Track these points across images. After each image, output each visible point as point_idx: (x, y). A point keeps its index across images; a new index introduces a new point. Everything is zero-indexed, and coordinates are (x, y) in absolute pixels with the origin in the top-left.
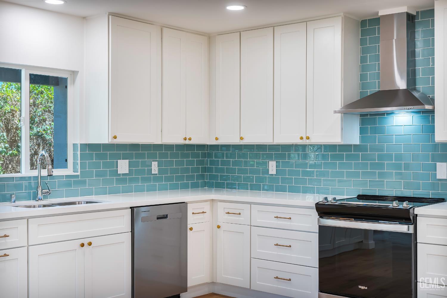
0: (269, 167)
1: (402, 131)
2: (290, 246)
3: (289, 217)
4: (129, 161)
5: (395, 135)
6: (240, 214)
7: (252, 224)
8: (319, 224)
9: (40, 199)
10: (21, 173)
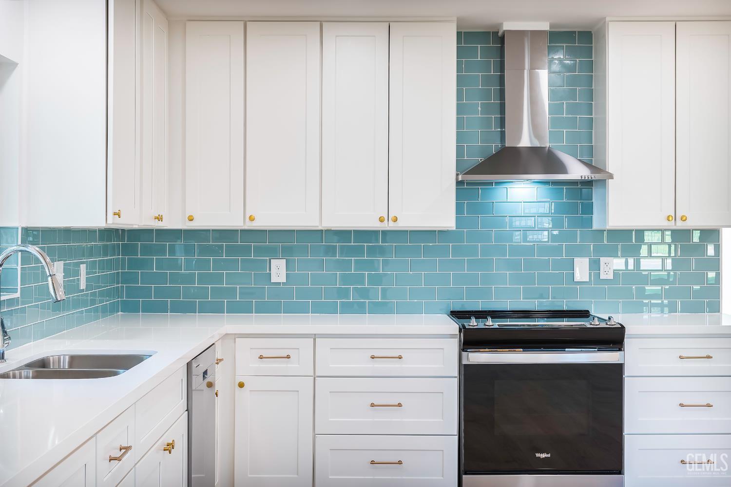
0: (270, 270)
1: (521, 210)
2: (400, 405)
3: (397, 355)
4: (64, 263)
5: (509, 216)
6: (288, 357)
7: (317, 374)
8: (464, 362)
9: (1, 357)
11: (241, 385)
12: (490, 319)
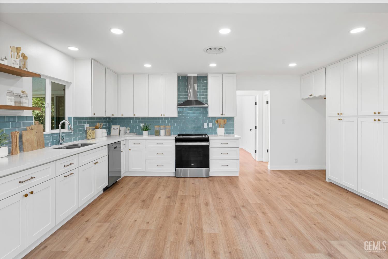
2: (163, 154)
6: (140, 144)
7: (146, 147)
8: (176, 145)
9: (61, 144)
10: (46, 132)
11: (130, 150)
12: (181, 136)
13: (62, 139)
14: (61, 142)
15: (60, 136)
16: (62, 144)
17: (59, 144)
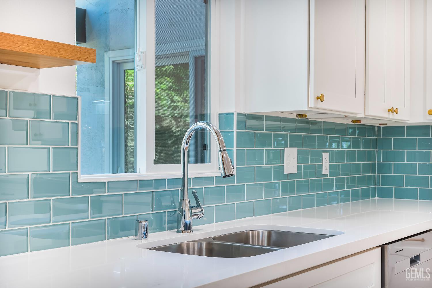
4: (299, 150)
9: (188, 227)
10: (138, 173)
13: (192, 208)
14: (187, 219)
15: (183, 190)
16: (193, 228)
17: (182, 228)
